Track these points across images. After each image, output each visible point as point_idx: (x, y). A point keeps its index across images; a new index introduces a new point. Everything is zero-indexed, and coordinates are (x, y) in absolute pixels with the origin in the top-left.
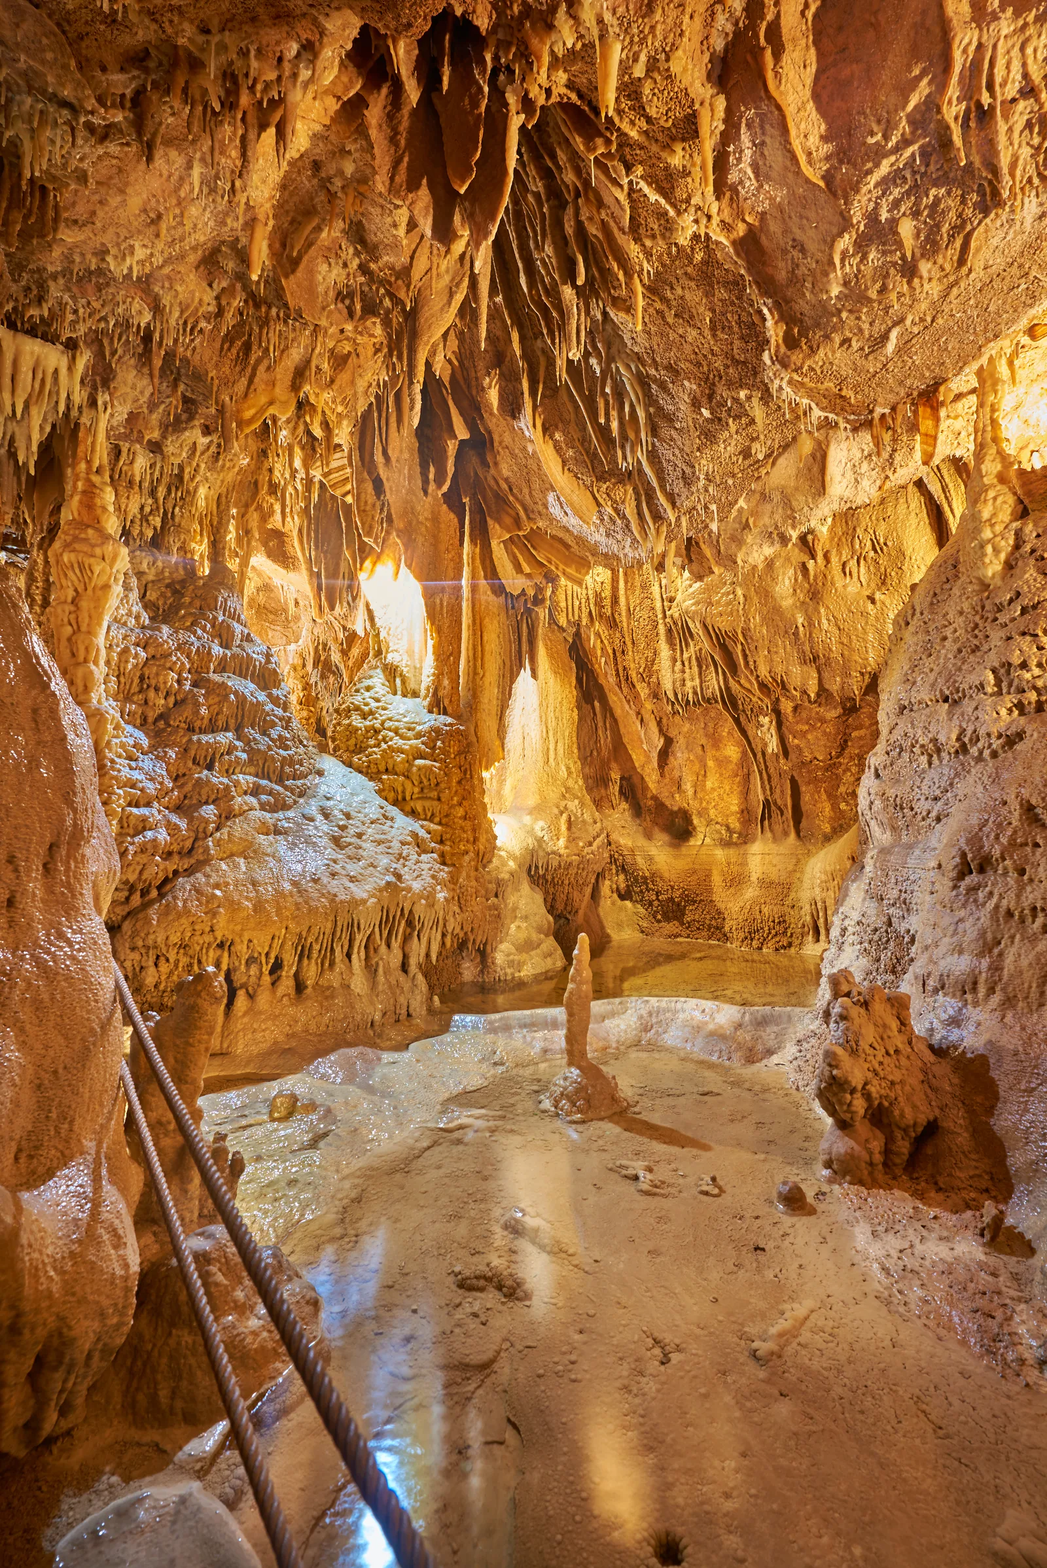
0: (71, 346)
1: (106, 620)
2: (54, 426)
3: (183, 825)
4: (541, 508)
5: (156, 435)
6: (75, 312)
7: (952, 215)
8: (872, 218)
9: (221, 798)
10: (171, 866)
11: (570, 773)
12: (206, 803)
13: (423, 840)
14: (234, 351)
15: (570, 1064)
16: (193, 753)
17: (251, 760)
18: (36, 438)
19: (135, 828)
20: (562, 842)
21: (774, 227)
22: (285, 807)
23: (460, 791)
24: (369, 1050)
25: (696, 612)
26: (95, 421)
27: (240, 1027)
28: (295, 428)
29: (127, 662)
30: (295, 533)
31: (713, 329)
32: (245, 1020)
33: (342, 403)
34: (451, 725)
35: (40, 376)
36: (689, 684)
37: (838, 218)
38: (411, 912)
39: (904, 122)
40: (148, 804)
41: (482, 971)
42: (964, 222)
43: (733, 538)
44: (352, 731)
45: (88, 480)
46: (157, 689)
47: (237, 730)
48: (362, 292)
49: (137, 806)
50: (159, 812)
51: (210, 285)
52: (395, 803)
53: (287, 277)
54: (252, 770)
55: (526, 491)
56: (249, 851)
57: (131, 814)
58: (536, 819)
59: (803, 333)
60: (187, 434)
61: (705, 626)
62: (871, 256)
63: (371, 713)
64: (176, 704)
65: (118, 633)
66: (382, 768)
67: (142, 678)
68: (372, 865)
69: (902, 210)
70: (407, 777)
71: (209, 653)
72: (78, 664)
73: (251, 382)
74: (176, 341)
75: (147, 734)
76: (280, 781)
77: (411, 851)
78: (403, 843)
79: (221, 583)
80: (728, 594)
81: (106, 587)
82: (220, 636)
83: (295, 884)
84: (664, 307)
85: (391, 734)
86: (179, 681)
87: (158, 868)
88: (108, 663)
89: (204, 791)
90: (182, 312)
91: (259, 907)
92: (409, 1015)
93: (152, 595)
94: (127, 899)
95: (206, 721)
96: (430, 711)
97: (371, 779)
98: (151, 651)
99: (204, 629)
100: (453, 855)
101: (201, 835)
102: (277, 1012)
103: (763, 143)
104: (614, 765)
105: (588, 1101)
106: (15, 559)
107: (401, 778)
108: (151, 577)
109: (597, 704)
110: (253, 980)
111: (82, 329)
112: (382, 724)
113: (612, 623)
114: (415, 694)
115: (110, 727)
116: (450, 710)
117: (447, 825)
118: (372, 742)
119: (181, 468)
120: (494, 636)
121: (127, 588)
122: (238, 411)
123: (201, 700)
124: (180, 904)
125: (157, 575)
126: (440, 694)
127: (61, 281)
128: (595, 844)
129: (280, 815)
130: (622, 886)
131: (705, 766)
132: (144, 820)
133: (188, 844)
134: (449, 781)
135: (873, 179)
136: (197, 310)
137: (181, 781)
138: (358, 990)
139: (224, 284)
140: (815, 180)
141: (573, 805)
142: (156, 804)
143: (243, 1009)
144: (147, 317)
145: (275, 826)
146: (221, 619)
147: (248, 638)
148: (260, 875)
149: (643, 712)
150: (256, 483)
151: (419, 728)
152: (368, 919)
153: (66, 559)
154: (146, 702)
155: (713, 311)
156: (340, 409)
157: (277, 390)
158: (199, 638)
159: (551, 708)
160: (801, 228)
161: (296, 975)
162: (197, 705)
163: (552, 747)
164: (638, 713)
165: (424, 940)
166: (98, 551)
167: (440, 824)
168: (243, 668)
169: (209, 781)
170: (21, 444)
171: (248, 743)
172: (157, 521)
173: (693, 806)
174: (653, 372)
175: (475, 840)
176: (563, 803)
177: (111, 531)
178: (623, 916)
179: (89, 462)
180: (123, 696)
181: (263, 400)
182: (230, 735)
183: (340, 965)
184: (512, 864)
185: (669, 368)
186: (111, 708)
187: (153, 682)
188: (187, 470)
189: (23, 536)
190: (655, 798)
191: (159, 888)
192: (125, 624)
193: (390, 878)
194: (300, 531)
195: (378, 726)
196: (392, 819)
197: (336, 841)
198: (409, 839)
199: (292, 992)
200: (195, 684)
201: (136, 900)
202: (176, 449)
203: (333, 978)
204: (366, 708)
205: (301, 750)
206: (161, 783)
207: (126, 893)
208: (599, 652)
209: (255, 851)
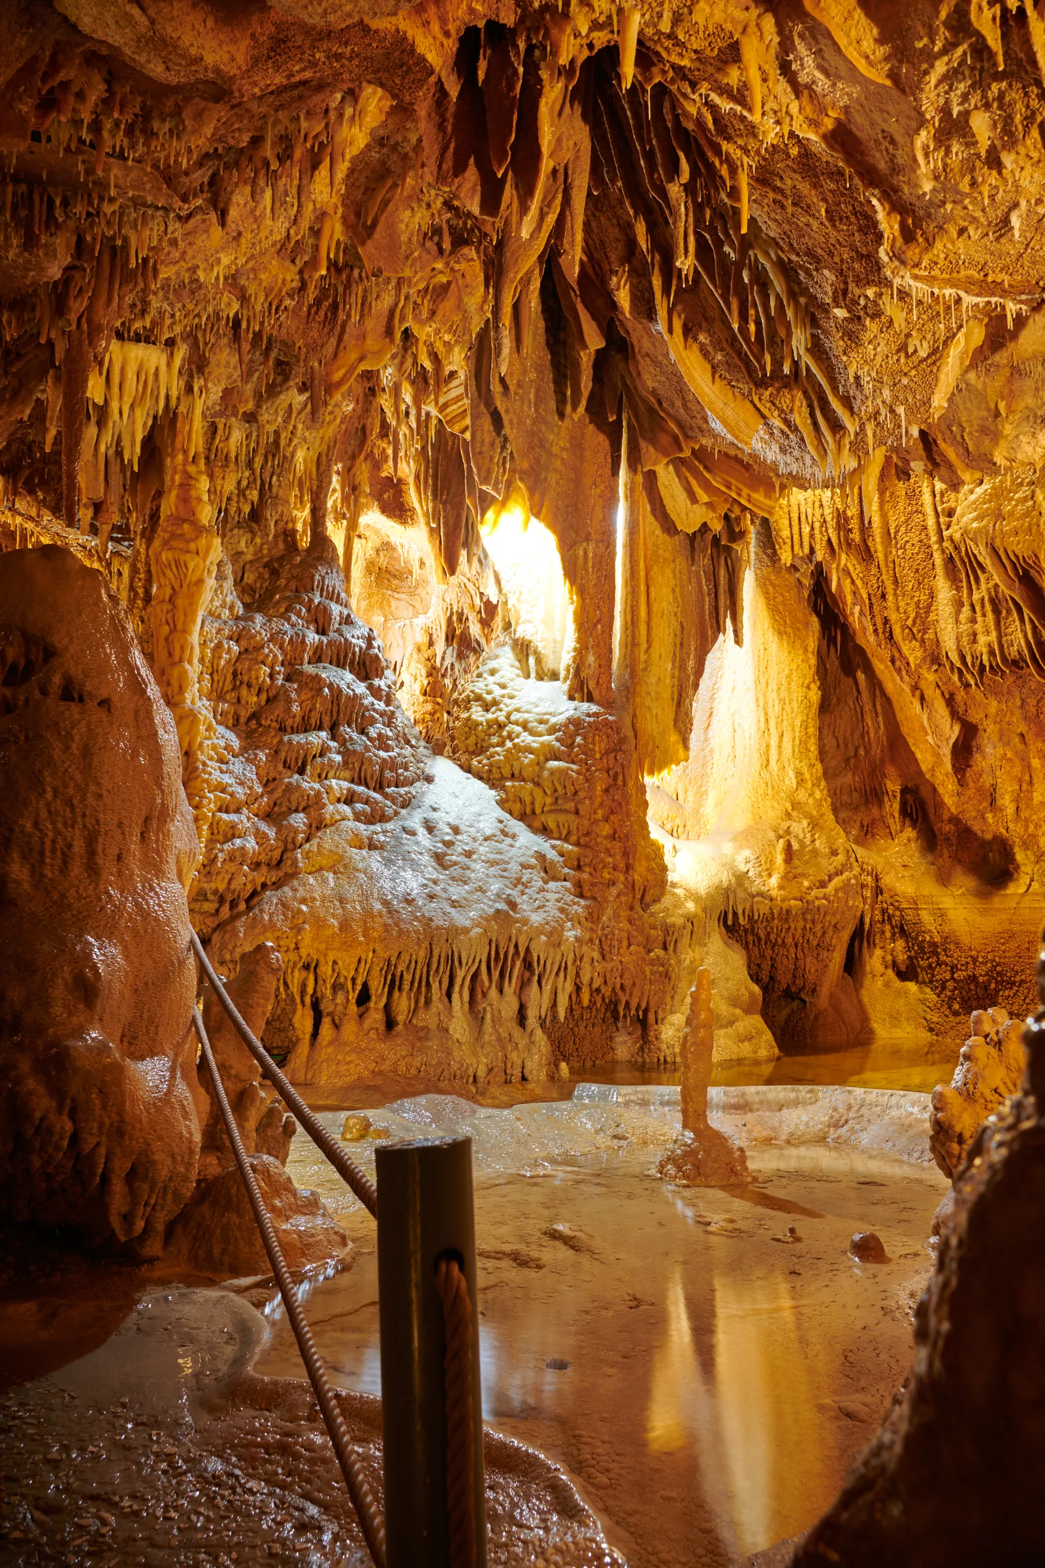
0: (171, 343)
1: (200, 614)
2: (155, 417)
3: (272, 833)
4: (700, 422)
5: (250, 406)
6: (173, 316)
7: (1019, 106)
8: (945, 110)
9: (311, 805)
10: (260, 878)
11: (801, 781)
12: (297, 811)
13: (552, 863)
14: (322, 313)
15: (685, 1126)
16: (283, 755)
17: (345, 763)
18: (139, 437)
19: (225, 835)
20: (774, 881)
21: (859, 119)
22: (383, 818)
23: (608, 803)
24: (463, 1101)
25: (978, 531)
26: (191, 409)
27: (324, 1057)
28: (402, 363)
29: (220, 657)
30: (411, 480)
31: (831, 219)
32: (330, 1050)
33: (449, 331)
34: (596, 715)
35: (143, 378)
36: (982, 639)
37: (914, 114)
38: (528, 950)
39: (942, 29)
40: (238, 811)
41: (642, 1049)
42: (1033, 113)
43: (983, 430)
44: (471, 725)
45: (185, 472)
46: (249, 686)
47: (332, 729)
48: (450, 227)
49: (227, 812)
50: (249, 819)
51: (293, 261)
52: (522, 817)
53: (363, 243)
54: (347, 774)
55: (678, 403)
56: (340, 866)
57: (221, 819)
58: (741, 847)
59: (918, 224)
60: (282, 397)
61: (995, 551)
62: (954, 150)
63: (495, 703)
64: (268, 701)
65: (211, 628)
66: (506, 772)
67: (235, 674)
68: (480, 889)
69: (973, 102)
70: (538, 784)
71: (303, 642)
72: (174, 664)
73: (340, 340)
74: (262, 324)
75: (238, 736)
76: (380, 787)
77: (536, 879)
78: (524, 866)
79: (320, 559)
80: (1025, 499)
81: (200, 582)
82: (316, 621)
83: (386, 903)
84: (779, 197)
85: (519, 729)
86: (271, 676)
87: (246, 878)
88: (202, 660)
89: (294, 797)
90: (267, 296)
91: (345, 926)
92: (524, 1078)
93: (249, 578)
94: (217, 911)
95: (298, 719)
96: (571, 698)
97: (493, 786)
98: (244, 643)
99: (299, 615)
100: (593, 885)
101: (290, 846)
102: (363, 1045)
103: (821, 50)
104: (890, 770)
105: (697, 1166)
106: (120, 548)
107: (530, 785)
108: (249, 557)
109: (861, 676)
110: (340, 1008)
111: (178, 329)
112: (508, 716)
113: (866, 554)
114: (554, 676)
115: (202, 728)
116: (596, 694)
117: (586, 846)
118: (495, 740)
119: (277, 433)
120: (666, 591)
121: (220, 577)
122: (327, 375)
123: (293, 695)
124: (266, 917)
125: (255, 553)
126: (583, 674)
127: (161, 294)
128: (831, 887)
129: (378, 827)
130: (902, 957)
131: (1029, 767)
132: (233, 826)
133: (276, 855)
134: (592, 788)
135: (933, 78)
136: (280, 290)
137: (272, 786)
138: (457, 1036)
139: (306, 258)
140: (880, 81)
141: (800, 827)
142: (245, 811)
143: (328, 1038)
144: (236, 306)
145: (370, 839)
146: (316, 601)
147: (348, 621)
148: (351, 892)
149: (923, 685)
150: (364, 428)
151: (553, 720)
152: (473, 951)
153: (164, 557)
154: (239, 701)
155: (824, 200)
156: (447, 337)
157: (369, 342)
158: (293, 626)
159: (773, 686)
160: (884, 120)
161: (387, 1007)
162: (289, 701)
163: (774, 743)
164: (915, 688)
165: (547, 988)
166: (193, 546)
167: (577, 844)
168: (342, 656)
169: (299, 786)
170: (126, 443)
171: (343, 743)
172: (254, 495)
173: (1015, 832)
174: (794, 258)
175: (628, 868)
176: (785, 825)
177: (205, 522)
178: (900, 1004)
179: (185, 452)
180: (217, 695)
181: (353, 356)
182: (323, 734)
183: (437, 1003)
184: (691, 906)
185: (810, 253)
186: (203, 708)
187: (246, 678)
188: (283, 435)
189: (127, 525)
190: (955, 820)
191: (248, 901)
192: (219, 617)
193: (502, 906)
194: (417, 477)
195: (502, 719)
196: (514, 836)
197: (439, 858)
198: (533, 861)
199: (382, 1027)
200: (288, 679)
201: (225, 912)
202: (272, 418)
203: (428, 1018)
204: (489, 698)
205: (408, 751)
206: (251, 788)
207: (216, 905)
208: (849, 599)
209: (345, 866)
